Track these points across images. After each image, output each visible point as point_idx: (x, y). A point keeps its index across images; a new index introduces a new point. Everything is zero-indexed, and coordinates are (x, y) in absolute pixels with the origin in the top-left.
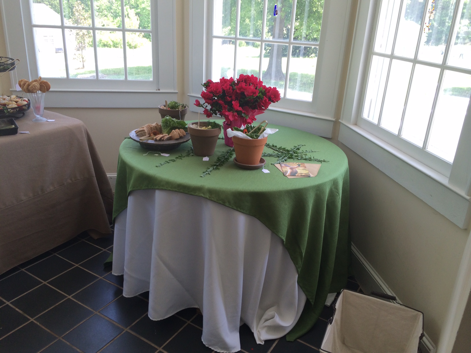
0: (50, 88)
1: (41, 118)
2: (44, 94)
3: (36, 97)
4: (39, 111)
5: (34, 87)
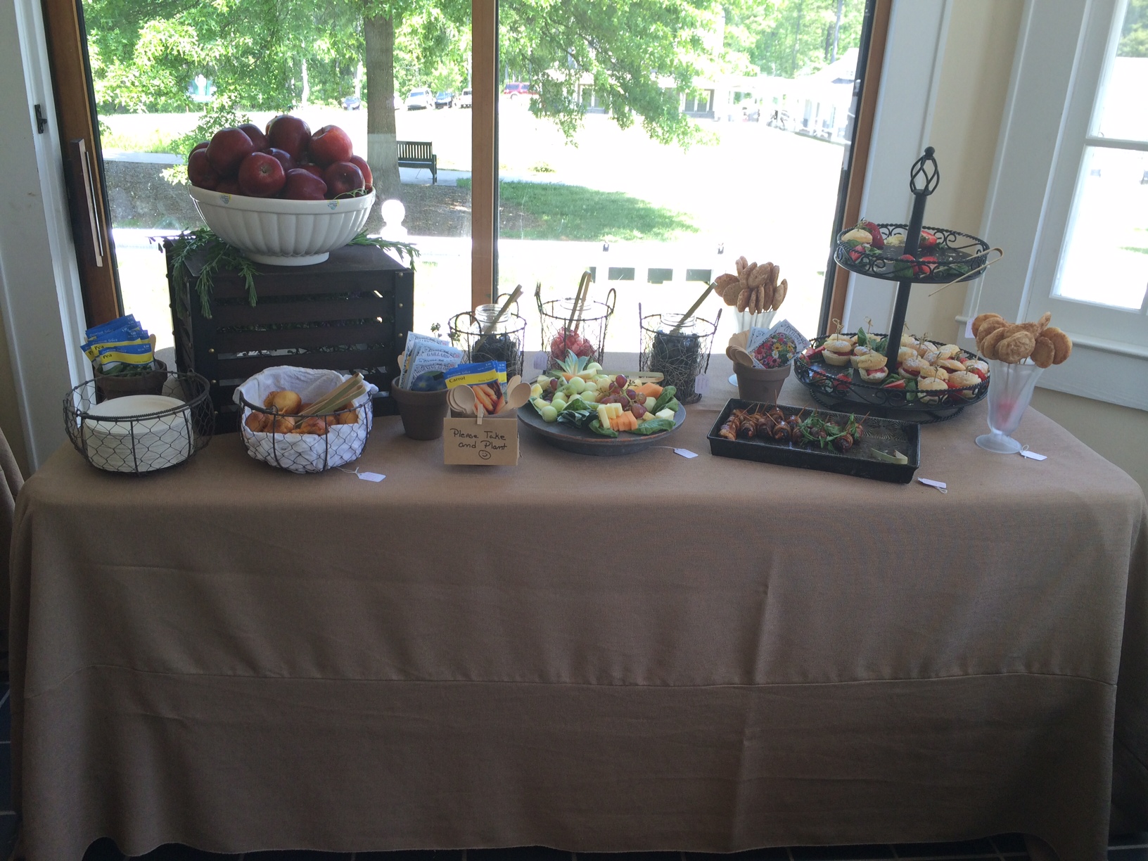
0: (1064, 357)
1: (1005, 438)
3: (1011, 375)
4: (1006, 417)
5: (1016, 345)
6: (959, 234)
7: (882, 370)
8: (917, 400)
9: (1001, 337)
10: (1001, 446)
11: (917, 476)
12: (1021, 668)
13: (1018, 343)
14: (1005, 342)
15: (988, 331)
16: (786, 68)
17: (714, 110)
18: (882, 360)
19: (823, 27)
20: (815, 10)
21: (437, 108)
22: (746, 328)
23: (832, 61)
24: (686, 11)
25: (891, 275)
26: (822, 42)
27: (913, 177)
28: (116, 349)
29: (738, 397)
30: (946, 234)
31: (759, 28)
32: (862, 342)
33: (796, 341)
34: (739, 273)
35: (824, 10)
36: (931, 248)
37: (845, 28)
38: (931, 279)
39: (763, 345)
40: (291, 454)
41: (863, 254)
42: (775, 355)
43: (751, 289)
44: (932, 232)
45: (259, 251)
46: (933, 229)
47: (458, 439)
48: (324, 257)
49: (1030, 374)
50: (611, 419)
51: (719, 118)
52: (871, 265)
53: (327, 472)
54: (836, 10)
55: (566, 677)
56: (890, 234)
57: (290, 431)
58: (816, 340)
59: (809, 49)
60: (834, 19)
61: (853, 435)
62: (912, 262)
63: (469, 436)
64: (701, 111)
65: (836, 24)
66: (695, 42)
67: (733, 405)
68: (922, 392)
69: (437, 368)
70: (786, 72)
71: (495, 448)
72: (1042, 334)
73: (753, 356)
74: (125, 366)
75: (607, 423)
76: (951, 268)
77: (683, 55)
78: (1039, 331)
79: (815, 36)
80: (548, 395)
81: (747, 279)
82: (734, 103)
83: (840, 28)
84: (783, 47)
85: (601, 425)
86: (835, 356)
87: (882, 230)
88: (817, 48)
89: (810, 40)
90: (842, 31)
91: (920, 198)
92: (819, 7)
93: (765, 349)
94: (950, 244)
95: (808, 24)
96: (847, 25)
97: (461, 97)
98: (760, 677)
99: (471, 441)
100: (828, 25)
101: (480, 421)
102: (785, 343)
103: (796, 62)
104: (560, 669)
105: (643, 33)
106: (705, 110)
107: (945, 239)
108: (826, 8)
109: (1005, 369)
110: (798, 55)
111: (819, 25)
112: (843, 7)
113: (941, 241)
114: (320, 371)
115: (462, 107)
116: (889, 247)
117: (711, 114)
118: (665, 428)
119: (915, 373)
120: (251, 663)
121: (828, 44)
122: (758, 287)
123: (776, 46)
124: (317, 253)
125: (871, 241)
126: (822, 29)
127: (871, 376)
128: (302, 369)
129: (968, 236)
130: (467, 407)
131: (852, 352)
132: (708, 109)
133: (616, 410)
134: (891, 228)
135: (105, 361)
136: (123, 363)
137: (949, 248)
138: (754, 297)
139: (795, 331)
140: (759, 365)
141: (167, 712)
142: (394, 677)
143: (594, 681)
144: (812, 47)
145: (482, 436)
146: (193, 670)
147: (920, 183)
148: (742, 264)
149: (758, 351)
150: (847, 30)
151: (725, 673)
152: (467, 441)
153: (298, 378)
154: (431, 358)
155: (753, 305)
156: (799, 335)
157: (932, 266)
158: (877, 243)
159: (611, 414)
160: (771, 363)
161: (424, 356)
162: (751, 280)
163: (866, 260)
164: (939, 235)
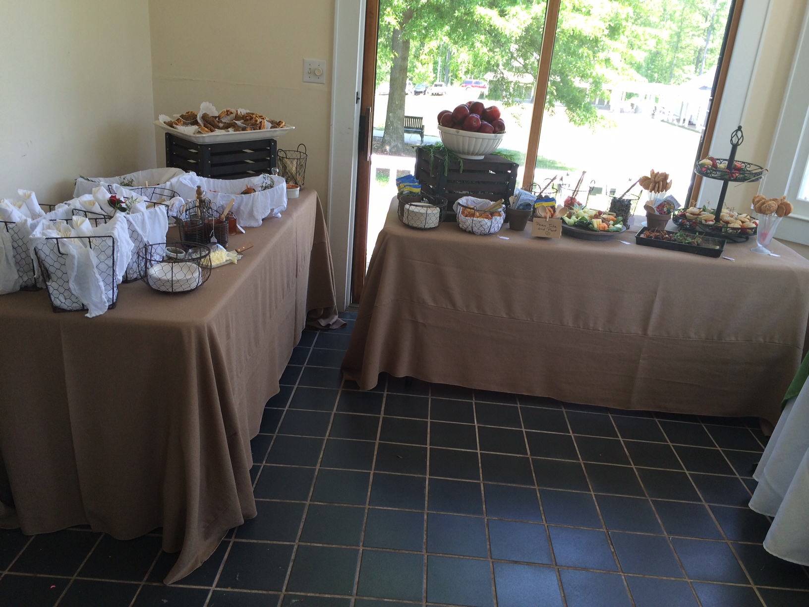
0: (789, 213)
1: (764, 249)
2: (781, 219)
3: (767, 220)
4: (764, 239)
5: (769, 207)
6: (752, 164)
7: (712, 221)
8: (726, 231)
9: (764, 203)
10: (762, 251)
11: (722, 255)
12: (761, 340)
13: (770, 206)
14: (765, 205)
15: (758, 202)
16: (665, 77)
17: (610, 104)
18: (713, 217)
19: (695, 49)
20: (691, 37)
21: (415, 94)
22: (652, 199)
23: (700, 73)
24: (604, 42)
25: (719, 178)
26: (694, 59)
27: (732, 138)
28: (410, 186)
29: (647, 226)
30: (746, 164)
31: (648, 48)
32: (704, 210)
33: (675, 204)
34: (651, 176)
35: (697, 37)
36: (739, 169)
37: (712, 51)
38: (736, 180)
39: (661, 205)
40: (478, 225)
41: (708, 169)
42: (665, 209)
43: (656, 183)
44: (740, 163)
45: (460, 152)
46: (741, 162)
47: (538, 226)
48: (482, 157)
49: (775, 221)
50: (597, 225)
51: (613, 110)
52: (711, 173)
53: (489, 234)
54: (706, 38)
55: (570, 324)
56: (721, 163)
57: (478, 217)
58: (683, 209)
59: (684, 65)
60: (704, 44)
61: (697, 242)
62: (729, 172)
63: (542, 225)
64: (601, 105)
65: (705, 48)
66: (607, 61)
67: (644, 229)
68: (729, 228)
69: (528, 201)
70: (665, 80)
71: (552, 231)
72: (781, 204)
73: (655, 209)
74: (411, 192)
75: (596, 226)
76: (745, 176)
77: (598, 69)
78: (780, 202)
79: (690, 55)
80: (570, 217)
81: (655, 178)
82: (625, 100)
83: (708, 50)
84: (664, 62)
85: (594, 227)
86: (692, 215)
87: (717, 161)
88: (690, 64)
89: (685, 58)
90: (709, 52)
91: (735, 147)
92: (693, 35)
93: (661, 206)
94: (748, 169)
95: (684, 46)
96: (714, 49)
97: (431, 88)
98: (650, 333)
99: (543, 228)
100: (699, 48)
101: (547, 220)
102: (670, 205)
103: (674, 73)
104: (569, 321)
105: (574, 54)
106: (604, 104)
107: (746, 167)
108: (699, 36)
109: (765, 218)
110: (675, 68)
111: (693, 48)
112: (711, 36)
113: (744, 167)
114: (482, 200)
115: (433, 94)
116: (720, 168)
117: (608, 107)
118: (618, 231)
119: (727, 223)
120: (454, 304)
121: (698, 61)
122: (659, 182)
123: (659, 61)
124: (480, 155)
125: (712, 164)
126: (694, 50)
127: (707, 223)
128: (476, 199)
129: (755, 165)
130: (543, 214)
131: (699, 215)
132: (606, 103)
133: (600, 221)
134: (721, 161)
135: (405, 190)
136: (410, 192)
137: (747, 170)
138: (657, 186)
139: (675, 200)
140: (657, 213)
141: (420, 320)
142: (504, 316)
143: (582, 327)
144: (685, 63)
145: (548, 226)
146: (433, 305)
147: (735, 140)
148: (652, 172)
149: (658, 207)
150: (713, 52)
151: (635, 329)
152: (541, 227)
153: (474, 202)
154: (525, 197)
155: (656, 189)
156: (677, 202)
157: (737, 174)
158: (714, 165)
159: (597, 223)
160: (663, 213)
161: (523, 196)
162: (656, 178)
163: (709, 171)
164: (743, 164)
